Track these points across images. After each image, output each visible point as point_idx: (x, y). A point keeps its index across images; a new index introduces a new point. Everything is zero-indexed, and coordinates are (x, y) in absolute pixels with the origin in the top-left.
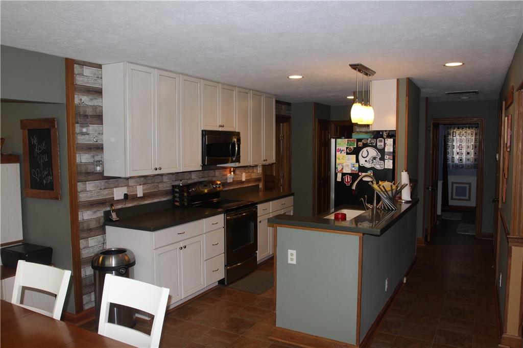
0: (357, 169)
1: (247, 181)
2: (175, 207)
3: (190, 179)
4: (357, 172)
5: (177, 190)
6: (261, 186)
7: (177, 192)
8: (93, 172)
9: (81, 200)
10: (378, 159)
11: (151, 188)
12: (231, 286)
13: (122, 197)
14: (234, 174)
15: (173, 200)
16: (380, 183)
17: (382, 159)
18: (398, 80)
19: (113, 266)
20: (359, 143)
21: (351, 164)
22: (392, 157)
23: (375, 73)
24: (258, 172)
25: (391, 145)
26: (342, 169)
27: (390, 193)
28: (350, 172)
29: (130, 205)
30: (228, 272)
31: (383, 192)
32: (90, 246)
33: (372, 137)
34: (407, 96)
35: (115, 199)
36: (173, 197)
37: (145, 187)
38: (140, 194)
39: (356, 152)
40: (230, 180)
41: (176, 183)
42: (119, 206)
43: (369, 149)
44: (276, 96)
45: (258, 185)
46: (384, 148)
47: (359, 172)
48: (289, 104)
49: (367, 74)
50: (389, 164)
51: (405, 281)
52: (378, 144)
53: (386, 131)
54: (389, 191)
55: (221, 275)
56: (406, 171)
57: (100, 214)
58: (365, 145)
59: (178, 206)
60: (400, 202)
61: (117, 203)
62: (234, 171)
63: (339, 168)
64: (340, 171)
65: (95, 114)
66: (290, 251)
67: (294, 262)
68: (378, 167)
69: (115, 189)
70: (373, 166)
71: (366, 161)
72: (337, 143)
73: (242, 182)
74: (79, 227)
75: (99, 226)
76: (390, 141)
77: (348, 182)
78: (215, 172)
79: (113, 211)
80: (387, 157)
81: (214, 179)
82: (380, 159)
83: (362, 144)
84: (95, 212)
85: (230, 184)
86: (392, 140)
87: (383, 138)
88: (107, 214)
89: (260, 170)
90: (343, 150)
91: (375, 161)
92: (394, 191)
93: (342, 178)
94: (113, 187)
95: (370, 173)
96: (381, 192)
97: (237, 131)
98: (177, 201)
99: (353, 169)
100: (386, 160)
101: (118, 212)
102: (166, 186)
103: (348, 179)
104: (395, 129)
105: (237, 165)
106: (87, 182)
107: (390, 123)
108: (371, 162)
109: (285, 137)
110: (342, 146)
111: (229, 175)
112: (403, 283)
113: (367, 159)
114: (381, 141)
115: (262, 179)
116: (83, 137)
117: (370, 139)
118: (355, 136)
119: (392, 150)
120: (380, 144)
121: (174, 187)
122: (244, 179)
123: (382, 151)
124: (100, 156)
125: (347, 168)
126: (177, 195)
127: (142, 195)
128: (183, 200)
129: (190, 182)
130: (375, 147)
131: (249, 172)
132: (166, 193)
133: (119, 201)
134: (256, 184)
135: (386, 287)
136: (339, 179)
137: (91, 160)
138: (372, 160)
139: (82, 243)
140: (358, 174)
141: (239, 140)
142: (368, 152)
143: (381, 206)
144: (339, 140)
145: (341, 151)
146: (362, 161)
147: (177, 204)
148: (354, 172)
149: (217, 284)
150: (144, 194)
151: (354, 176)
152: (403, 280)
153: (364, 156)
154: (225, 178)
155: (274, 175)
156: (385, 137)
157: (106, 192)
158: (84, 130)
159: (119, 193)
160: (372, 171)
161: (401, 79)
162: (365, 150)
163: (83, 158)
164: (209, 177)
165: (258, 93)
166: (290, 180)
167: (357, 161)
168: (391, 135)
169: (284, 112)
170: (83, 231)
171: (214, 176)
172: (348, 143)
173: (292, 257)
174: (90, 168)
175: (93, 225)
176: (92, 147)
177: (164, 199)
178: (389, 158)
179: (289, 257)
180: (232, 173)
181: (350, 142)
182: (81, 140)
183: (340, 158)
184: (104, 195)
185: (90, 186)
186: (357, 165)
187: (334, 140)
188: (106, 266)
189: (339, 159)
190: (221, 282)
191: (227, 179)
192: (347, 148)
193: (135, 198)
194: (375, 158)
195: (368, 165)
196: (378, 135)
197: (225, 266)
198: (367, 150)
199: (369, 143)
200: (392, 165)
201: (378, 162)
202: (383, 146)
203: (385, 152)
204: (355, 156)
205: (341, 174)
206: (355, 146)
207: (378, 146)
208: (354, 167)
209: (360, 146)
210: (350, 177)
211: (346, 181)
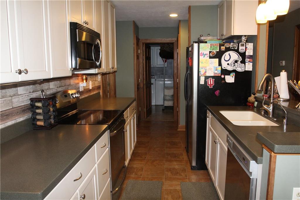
0: (220, 72)
3: (49, 88)
4: (220, 75)
5: (38, 104)
6: (101, 93)
10: (239, 62)
17: (243, 62)
20: (222, 47)
21: (214, 67)
22: (252, 61)
25: (251, 49)
26: (206, 72)
28: (213, 75)
33: (234, 41)
39: (219, 55)
40: (82, 89)
43: (231, 53)
46: (245, 52)
47: (221, 74)
50: (249, 67)
52: (240, 48)
53: (245, 36)
58: (228, 49)
63: (202, 71)
64: (203, 74)
68: (239, 70)
70: (234, 68)
71: (228, 64)
72: (200, 47)
73: (90, 90)
76: (250, 46)
80: (247, 60)
82: (242, 62)
85: (82, 93)
86: (252, 44)
90: (206, 54)
91: (236, 64)
93: (205, 82)
99: (216, 72)
100: (246, 63)
103: (211, 82)
104: (256, 34)
105: (97, 71)
108: (233, 65)
110: (205, 50)
111: (81, 83)
113: (229, 62)
114: (243, 45)
117: (232, 44)
119: (252, 54)
120: (242, 48)
122: (91, 87)
123: (243, 55)
125: (210, 71)
130: (237, 51)
131: (93, 81)
134: (98, 91)
136: (202, 82)
138: (234, 64)
140: (221, 76)
144: (202, 45)
145: (205, 55)
146: (224, 65)
148: (217, 75)
153: (227, 60)
154: (78, 86)
160: (234, 73)
162: (227, 54)
166: (115, 86)
167: (220, 64)
168: (251, 39)
172: (211, 47)
178: (249, 61)
180: (85, 81)
181: (212, 46)
183: (204, 62)
186: (219, 68)
187: (197, 44)
189: (202, 63)
191: (79, 88)
192: (210, 52)
194: (236, 62)
195: (230, 68)
198: (229, 54)
199: (232, 48)
200: (252, 67)
201: (239, 65)
202: (245, 50)
203: (246, 55)
204: (217, 60)
205: (204, 77)
206: (218, 51)
207: (240, 50)
208: (217, 70)
209: (223, 50)
210: (213, 80)
211: (209, 84)
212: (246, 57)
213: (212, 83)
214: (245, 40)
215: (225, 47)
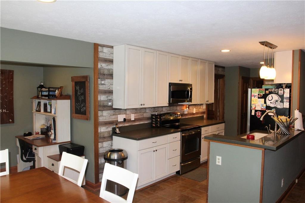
0: (265, 108)
1: (197, 113)
2: (152, 127)
3: (162, 111)
4: (265, 110)
5: (154, 117)
6: (205, 116)
7: (154, 118)
8: (107, 106)
9: (100, 121)
10: (279, 102)
11: (139, 116)
12: (183, 175)
13: (123, 120)
14: (188, 109)
15: (152, 123)
16: (279, 117)
17: (282, 101)
18: (293, 51)
19: (116, 158)
20: (266, 91)
21: (261, 104)
22: (288, 101)
23: (277, 47)
24: (204, 108)
25: (288, 93)
26: (255, 107)
27: (285, 124)
28: (260, 109)
29: (127, 125)
30: (182, 167)
31: (281, 123)
32: (104, 147)
33: (276, 87)
34: (299, 61)
35: (119, 121)
36: (152, 121)
37: (136, 115)
38: (133, 119)
39: (264, 97)
40: (186, 113)
41: (154, 113)
42: (121, 125)
43: (273, 95)
44: (215, 62)
45: (203, 116)
46: (283, 95)
47: (266, 109)
48: (223, 68)
49: (271, 48)
50: (286, 105)
51: (297, 182)
52: (279, 92)
53: (285, 84)
54: (285, 122)
55: (178, 168)
56: (298, 110)
57: (110, 129)
58: (271, 93)
59: (154, 126)
60: (293, 130)
61: (119, 123)
62: (188, 107)
63: (253, 107)
65: (109, 74)
66: (218, 157)
67: (220, 164)
68: (279, 107)
69: (118, 115)
70: (275, 106)
71: (271, 103)
72: (252, 91)
73: (193, 114)
74: (98, 136)
75: (109, 135)
76: (287, 91)
77: (259, 116)
78: (177, 107)
79: (117, 128)
80: (285, 100)
81: (176, 112)
82: (281, 102)
83: (268, 92)
84: (107, 128)
85: (186, 115)
86: (289, 89)
87: (283, 88)
88: (114, 129)
89: (204, 107)
90: (256, 96)
91: (277, 103)
92: (288, 122)
93: (255, 113)
94: (117, 114)
95: (273, 110)
96: (280, 123)
97: (190, 83)
98: (154, 124)
99: (262, 107)
100: (284, 103)
101: (120, 128)
102: (148, 114)
104: (291, 83)
105: (190, 103)
106: (104, 111)
107: (287, 79)
108: (274, 104)
109: (221, 88)
110: (255, 93)
111: (185, 109)
112: (295, 182)
113: (272, 101)
114: (281, 90)
115: (206, 112)
116: (102, 86)
117: (273, 89)
118: (264, 87)
119: (288, 96)
120: (281, 92)
121: (152, 115)
122: (194, 112)
123: (282, 97)
124: (111, 97)
125: (258, 107)
126: (154, 120)
127: (134, 120)
128: (157, 123)
129: (162, 113)
130: (277, 94)
131: (197, 108)
132: (148, 119)
133: (120, 122)
134: (202, 115)
135: (282, 184)
136: (253, 114)
137: (106, 99)
138: (275, 102)
139: (100, 145)
141: (191, 89)
142: (272, 97)
143: (279, 132)
144: (253, 90)
145: (255, 96)
146: (268, 103)
147: (154, 125)
148: (263, 110)
149: (175, 173)
150: (135, 119)
151: (263, 112)
152: (295, 181)
153: (270, 100)
154: (183, 111)
155: (214, 110)
156: (284, 87)
157: (114, 117)
158: (103, 82)
159: (121, 118)
160: (275, 109)
161: (295, 50)
162: (270, 96)
163: (102, 98)
164: (173, 110)
165: (203, 61)
166: (223, 113)
167: (265, 102)
168: (289, 86)
169: (220, 72)
170: (101, 138)
171: (177, 110)
172: (259, 91)
173: (219, 160)
174: (105, 104)
175: (106, 135)
176: (107, 91)
177: (147, 122)
178: (287, 101)
179: (217, 160)
180: (187, 108)
181: (260, 91)
182: (101, 88)
183: (254, 101)
184: (112, 118)
185: (105, 113)
186: (265, 105)
187: (250, 89)
188: (111, 158)
189: (253, 101)
190: (178, 172)
191: (184, 112)
192: (258, 94)
193: (130, 121)
194: (277, 101)
195: (272, 106)
196: (280, 86)
197: (180, 163)
198: (272, 96)
199: (273, 92)
200: (289, 106)
201: (279, 103)
202: (283, 93)
203: (284, 97)
204: (263, 99)
205: (254, 110)
206: (264, 93)
207: (279, 93)
208: (263, 106)
209: (267, 93)
210: (260, 113)
211: (258, 115)
212: (284, 98)
213: (259, 115)
214: (285, 86)
215: (269, 91)
